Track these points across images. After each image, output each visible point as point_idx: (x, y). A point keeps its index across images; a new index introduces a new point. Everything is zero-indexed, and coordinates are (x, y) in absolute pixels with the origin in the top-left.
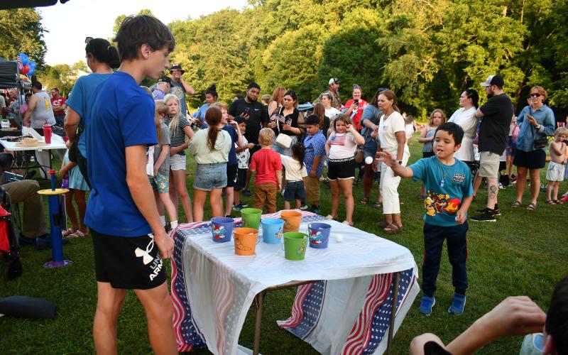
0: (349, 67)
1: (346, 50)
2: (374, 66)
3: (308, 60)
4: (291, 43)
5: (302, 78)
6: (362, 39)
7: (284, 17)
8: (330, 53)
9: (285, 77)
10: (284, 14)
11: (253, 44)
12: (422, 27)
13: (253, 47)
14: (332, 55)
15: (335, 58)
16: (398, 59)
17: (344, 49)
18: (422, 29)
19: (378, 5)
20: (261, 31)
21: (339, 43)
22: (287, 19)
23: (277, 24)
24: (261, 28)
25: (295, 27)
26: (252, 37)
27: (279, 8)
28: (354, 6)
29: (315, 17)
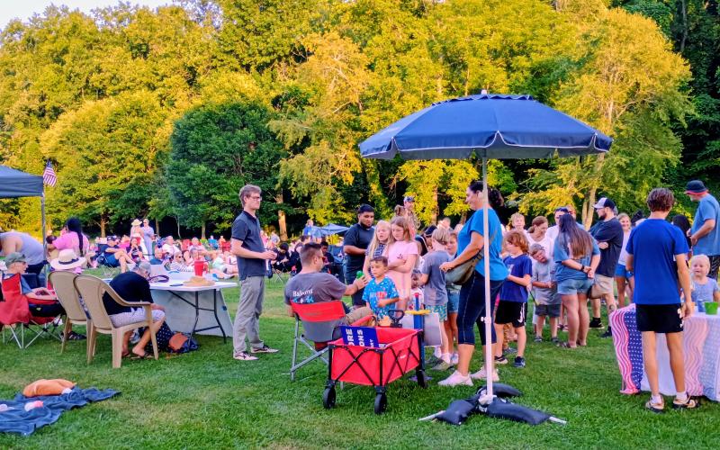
0: (219, 164)
1: (214, 137)
2: (259, 161)
3: (136, 151)
4: (103, 121)
5: (126, 181)
6: (238, 121)
7: (77, 75)
8: (187, 141)
9: (95, 179)
10: (77, 69)
11: (17, 119)
12: (333, 107)
13: (21, 125)
14: (191, 145)
15: (195, 148)
16: (303, 153)
17: (211, 136)
18: (333, 109)
19: (252, 67)
20: (34, 96)
21: (201, 125)
22: (84, 79)
23: (62, 85)
24: (32, 92)
25: (101, 93)
26: (16, 105)
27: (67, 58)
28: (214, 68)
29: (138, 80)
